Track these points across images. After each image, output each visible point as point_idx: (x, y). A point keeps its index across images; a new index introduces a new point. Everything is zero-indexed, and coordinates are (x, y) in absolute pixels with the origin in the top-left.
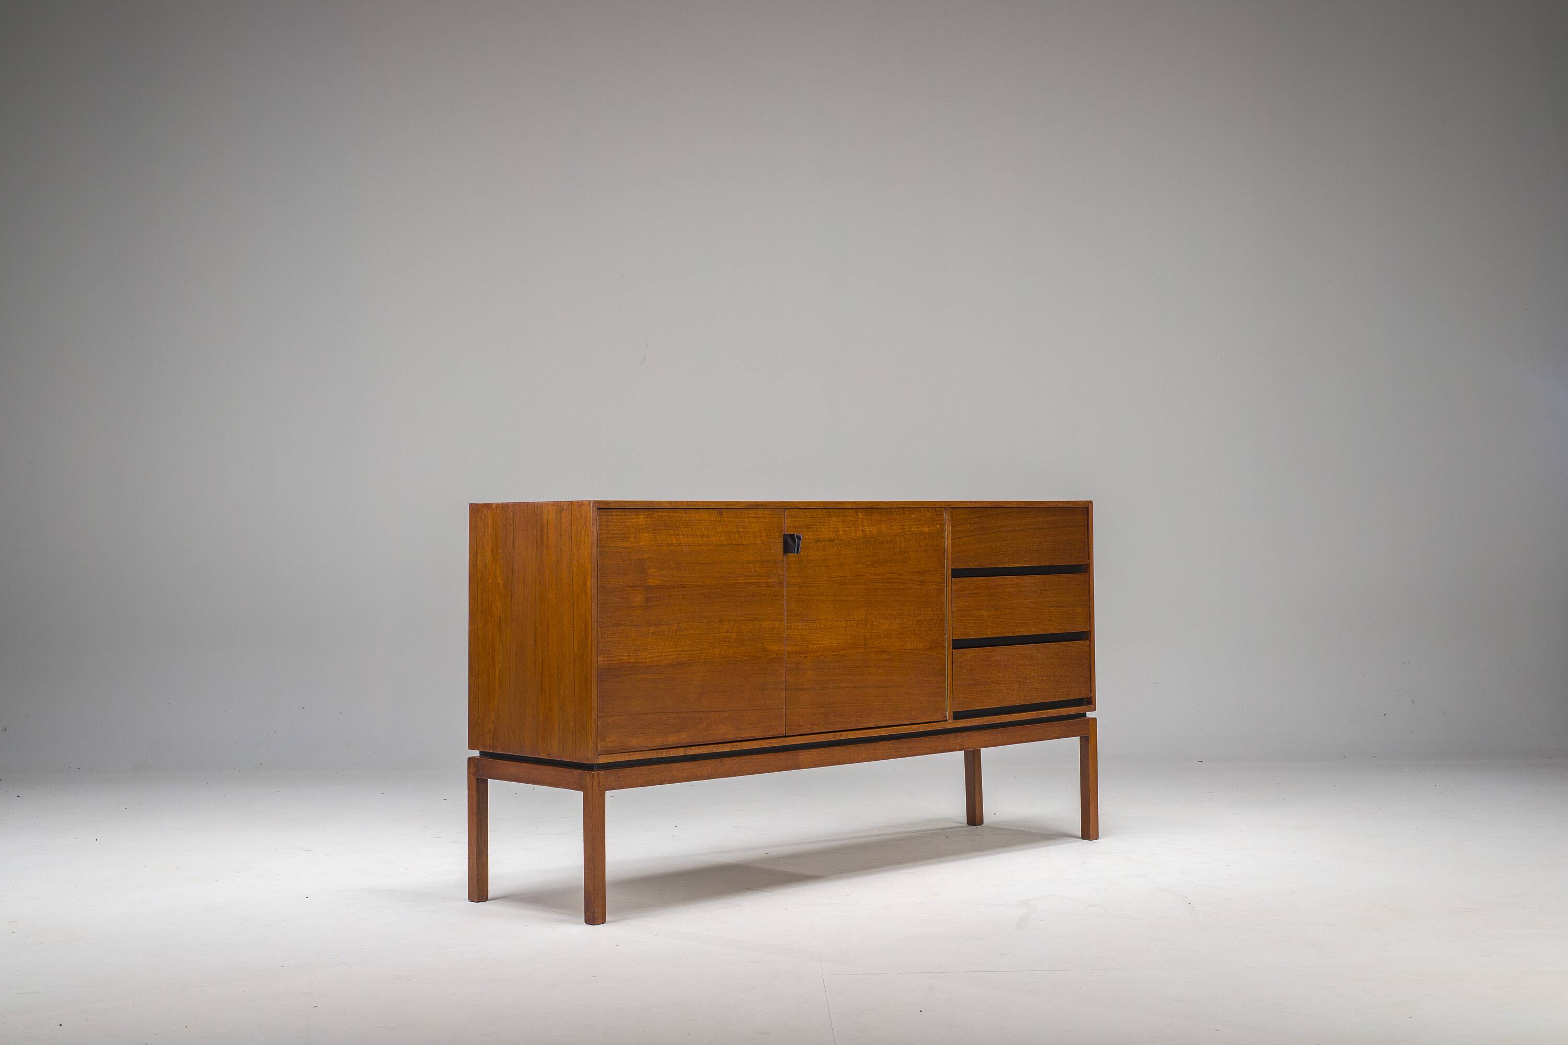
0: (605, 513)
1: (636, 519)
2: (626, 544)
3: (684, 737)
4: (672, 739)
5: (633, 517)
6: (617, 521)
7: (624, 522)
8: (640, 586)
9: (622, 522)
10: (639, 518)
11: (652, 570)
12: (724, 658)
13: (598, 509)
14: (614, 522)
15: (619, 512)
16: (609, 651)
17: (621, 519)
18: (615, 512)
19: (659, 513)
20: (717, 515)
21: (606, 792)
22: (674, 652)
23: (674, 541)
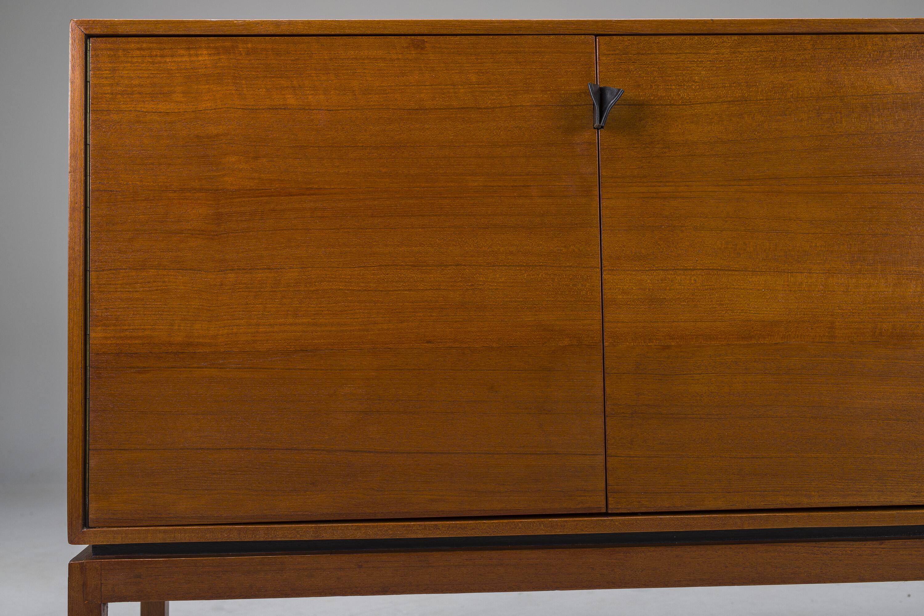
0: (109, 46)
1: (190, 55)
2: (163, 107)
5: (182, 52)
6: (140, 59)
7: (160, 63)
8: (201, 190)
9: (153, 63)
10: (197, 55)
11: (234, 159)
12: (428, 342)
13: (88, 37)
14: (131, 62)
15: (145, 43)
16: (117, 319)
17: (151, 56)
18: (133, 43)
19: (249, 45)
20: (407, 47)
21: (105, 604)
22: (291, 324)
23: (291, 100)
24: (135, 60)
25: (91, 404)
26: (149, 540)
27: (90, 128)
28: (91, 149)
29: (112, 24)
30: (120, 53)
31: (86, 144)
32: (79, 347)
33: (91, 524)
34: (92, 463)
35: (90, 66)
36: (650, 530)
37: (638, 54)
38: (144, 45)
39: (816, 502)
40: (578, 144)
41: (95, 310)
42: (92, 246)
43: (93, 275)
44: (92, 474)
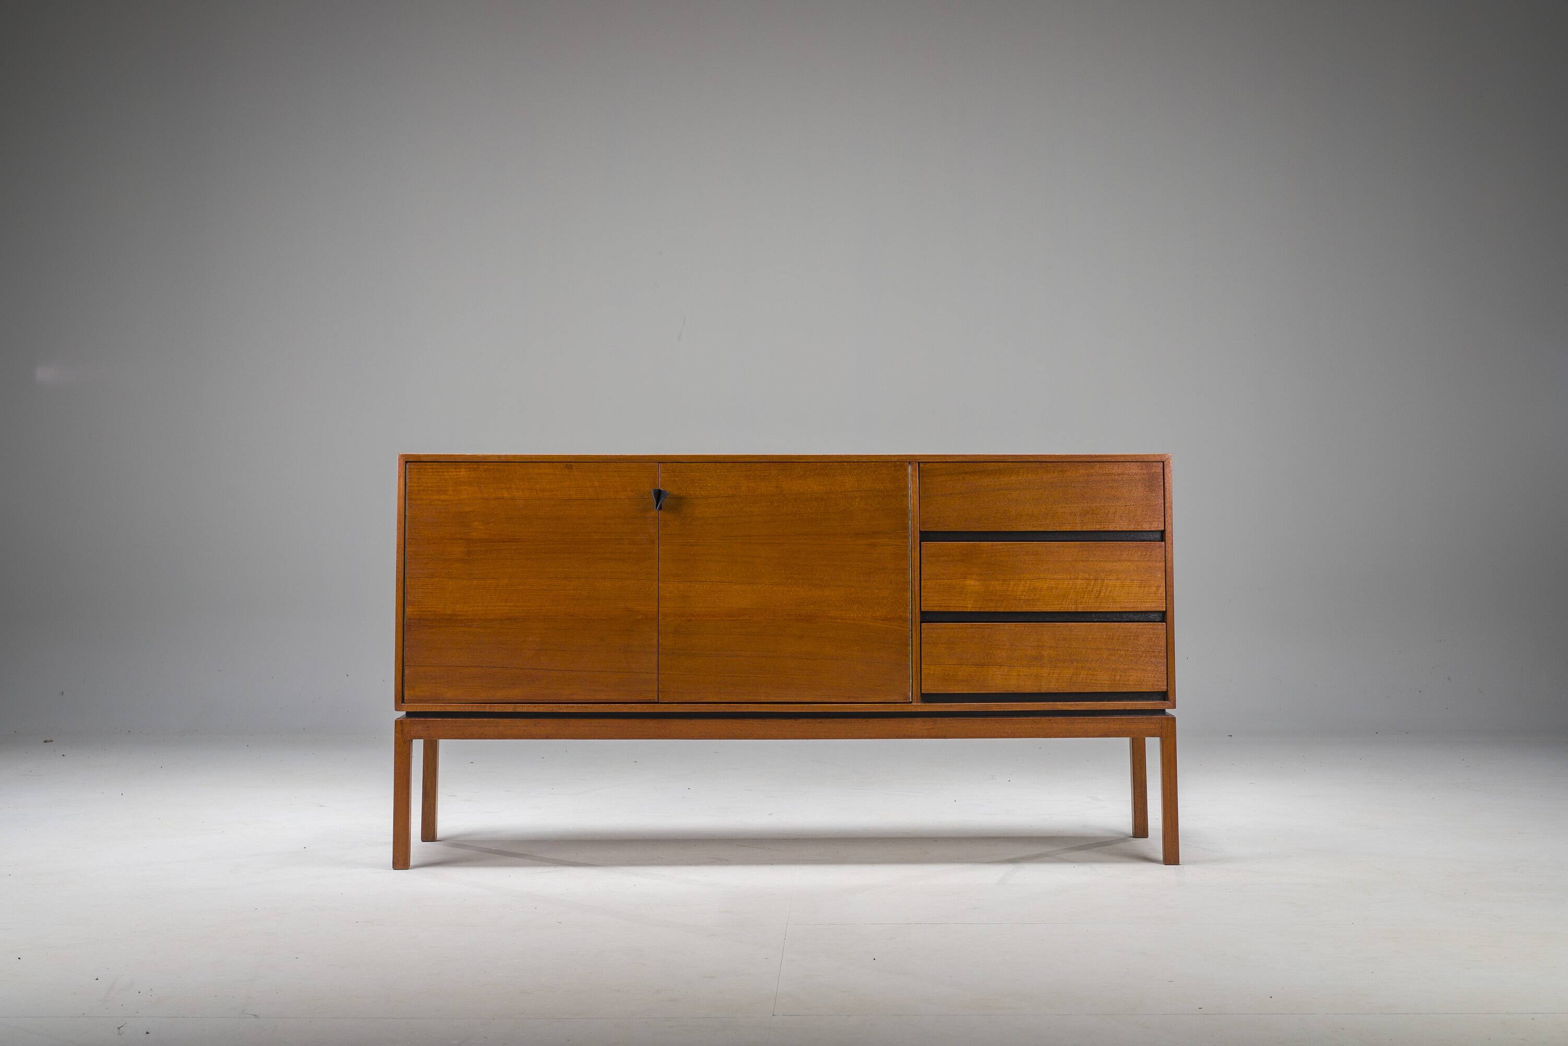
0: (416, 467)
1: (456, 472)
2: (443, 497)
3: (516, 693)
4: (500, 695)
5: (452, 470)
6: (431, 474)
7: (441, 475)
8: (461, 539)
9: (438, 476)
10: (460, 472)
11: (477, 523)
12: (571, 616)
13: (406, 462)
14: (428, 475)
15: (435, 465)
16: (419, 602)
17: (437, 472)
18: (429, 466)
19: (486, 467)
20: (564, 468)
21: (412, 741)
22: (504, 606)
23: (506, 495)
24: (429, 474)
25: (406, 643)
26: (433, 710)
27: (407, 507)
28: (407, 518)
29: (419, 456)
30: (422, 470)
31: (405, 516)
32: (401, 615)
33: (405, 701)
34: (406, 672)
35: (407, 477)
36: (679, 711)
37: (680, 472)
38: (434, 467)
39: (763, 699)
40: (649, 518)
41: (409, 597)
42: (407, 566)
43: (407, 580)
44: (405, 678)
